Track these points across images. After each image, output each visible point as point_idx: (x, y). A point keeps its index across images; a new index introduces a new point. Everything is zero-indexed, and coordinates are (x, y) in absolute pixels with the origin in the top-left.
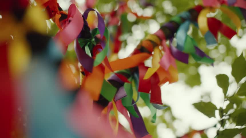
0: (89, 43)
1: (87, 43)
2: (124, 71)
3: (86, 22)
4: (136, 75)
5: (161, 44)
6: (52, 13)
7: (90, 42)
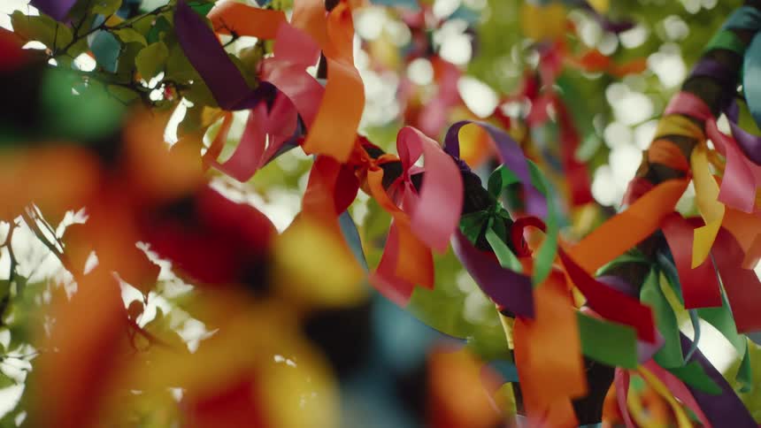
0: (491, 221)
1: (487, 222)
2: (624, 259)
3: (462, 162)
4: (664, 259)
5: (707, 136)
6: (356, 174)
7: (494, 215)
